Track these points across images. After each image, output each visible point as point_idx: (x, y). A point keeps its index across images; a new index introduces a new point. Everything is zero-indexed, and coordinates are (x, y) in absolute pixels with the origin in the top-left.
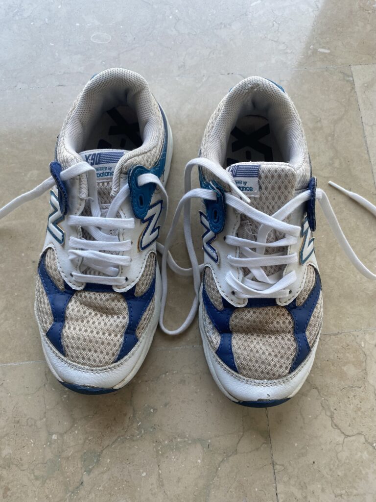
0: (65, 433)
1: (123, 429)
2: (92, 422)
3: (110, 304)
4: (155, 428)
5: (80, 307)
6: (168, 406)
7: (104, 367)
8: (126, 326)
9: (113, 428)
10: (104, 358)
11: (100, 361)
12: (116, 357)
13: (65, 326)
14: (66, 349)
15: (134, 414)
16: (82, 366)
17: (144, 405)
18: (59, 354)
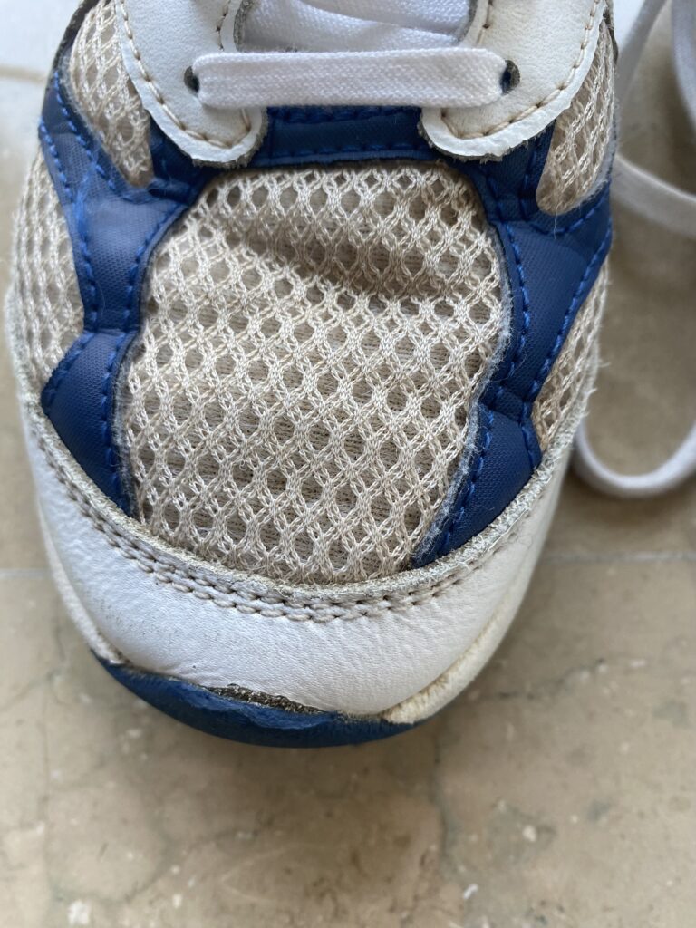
0: (129, 899)
1: (392, 910)
2: (249, 863)
3: (399, 231)
4: (542, 919)
5: (230, 256)
6: (604, 820)
7: (357, 589)
8: (493, 360)
9: (345, 899)
10: (360, 533)
11: (337, 551)
12: (425, 532)
13: (142, 350)
14: (141, 472)
15: (445, 843)
16: (229, 574)
17: (494, 806)
18: (100, 502)
